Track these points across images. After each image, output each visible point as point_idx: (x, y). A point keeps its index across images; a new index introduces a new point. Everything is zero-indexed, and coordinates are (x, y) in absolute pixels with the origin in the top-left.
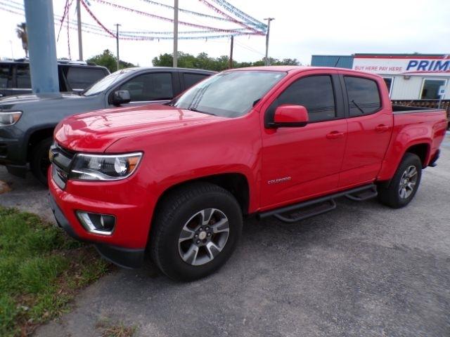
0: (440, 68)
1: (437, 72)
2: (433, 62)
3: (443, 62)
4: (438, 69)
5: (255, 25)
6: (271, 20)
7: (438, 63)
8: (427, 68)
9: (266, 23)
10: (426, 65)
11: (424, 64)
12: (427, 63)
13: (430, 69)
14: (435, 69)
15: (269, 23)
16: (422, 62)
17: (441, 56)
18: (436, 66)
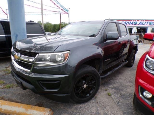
0: (131, 24)
1: (130, 25)
2: (129, 22)
3: (132, 22)
4: (130, 24)
5: (65, 10)
6: (69, 8)
7: (130, 22)
8: (127, 24)
9: (68, 9)
10: (127, 23)
11: (126, 23)
12: (127, 22)
13: (128, 24)
14: (129, 24)
15: (69, 9)
16: (126, 22)
17: (131, 20)
18: (130, 23)
